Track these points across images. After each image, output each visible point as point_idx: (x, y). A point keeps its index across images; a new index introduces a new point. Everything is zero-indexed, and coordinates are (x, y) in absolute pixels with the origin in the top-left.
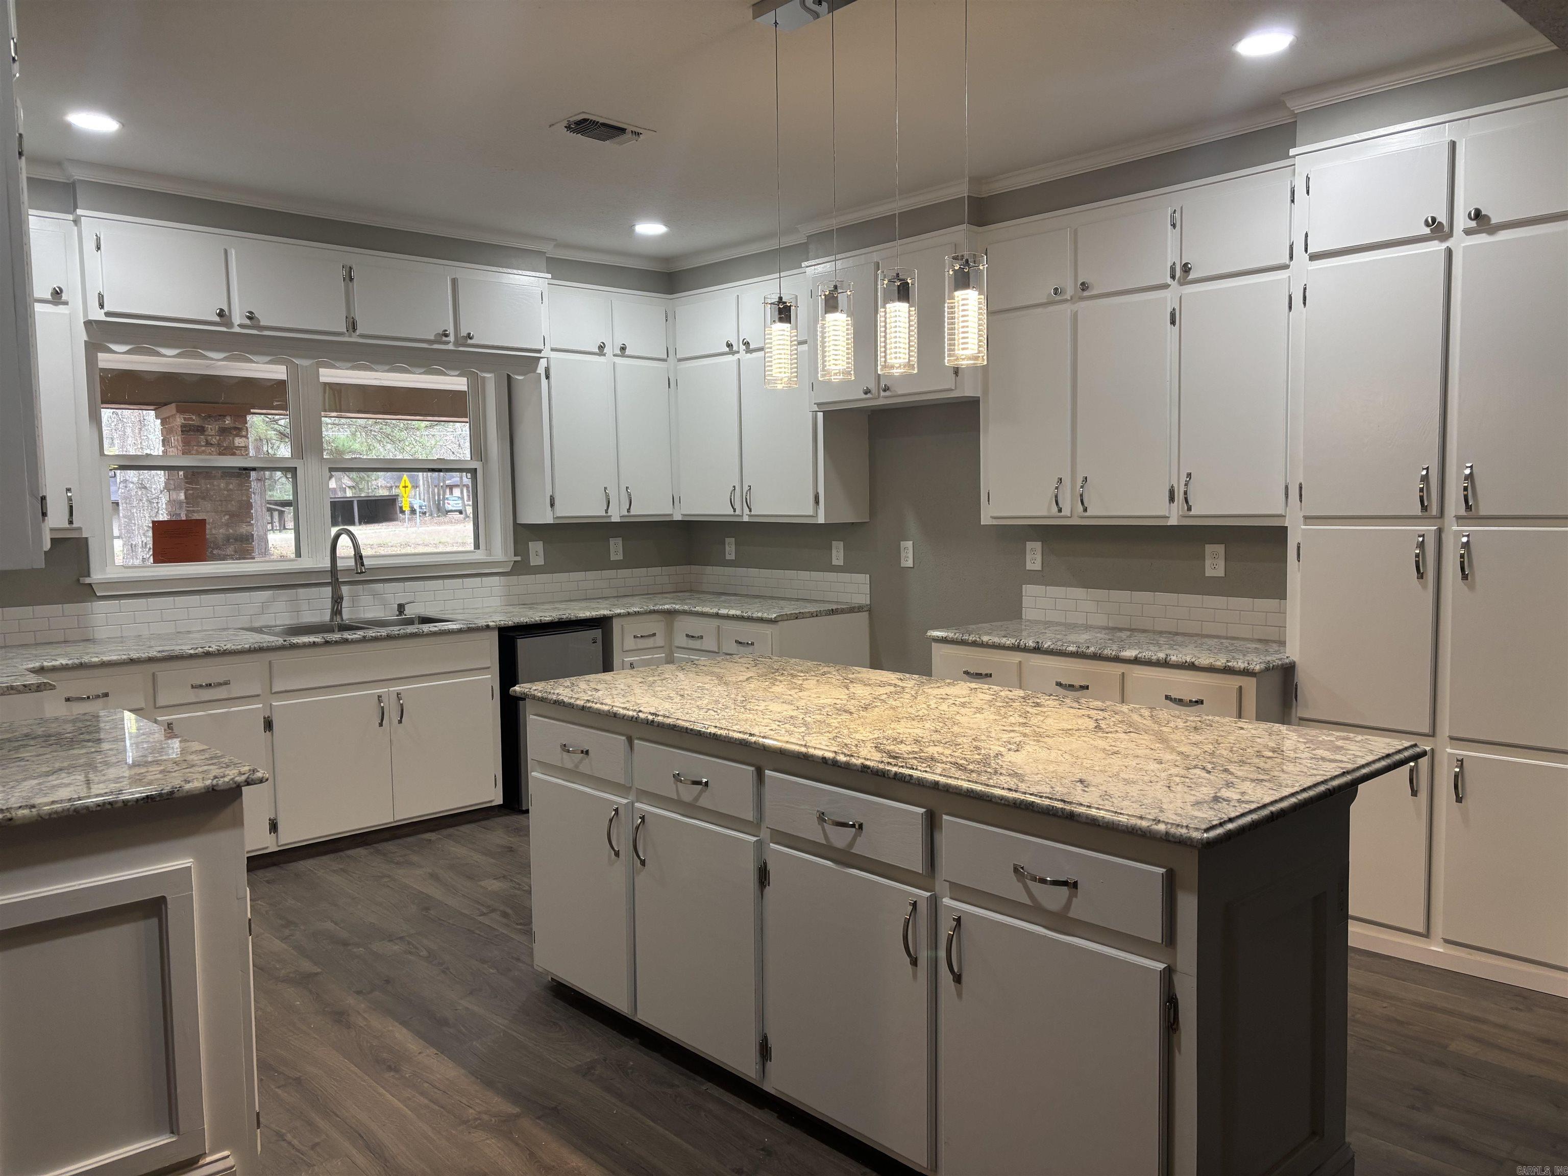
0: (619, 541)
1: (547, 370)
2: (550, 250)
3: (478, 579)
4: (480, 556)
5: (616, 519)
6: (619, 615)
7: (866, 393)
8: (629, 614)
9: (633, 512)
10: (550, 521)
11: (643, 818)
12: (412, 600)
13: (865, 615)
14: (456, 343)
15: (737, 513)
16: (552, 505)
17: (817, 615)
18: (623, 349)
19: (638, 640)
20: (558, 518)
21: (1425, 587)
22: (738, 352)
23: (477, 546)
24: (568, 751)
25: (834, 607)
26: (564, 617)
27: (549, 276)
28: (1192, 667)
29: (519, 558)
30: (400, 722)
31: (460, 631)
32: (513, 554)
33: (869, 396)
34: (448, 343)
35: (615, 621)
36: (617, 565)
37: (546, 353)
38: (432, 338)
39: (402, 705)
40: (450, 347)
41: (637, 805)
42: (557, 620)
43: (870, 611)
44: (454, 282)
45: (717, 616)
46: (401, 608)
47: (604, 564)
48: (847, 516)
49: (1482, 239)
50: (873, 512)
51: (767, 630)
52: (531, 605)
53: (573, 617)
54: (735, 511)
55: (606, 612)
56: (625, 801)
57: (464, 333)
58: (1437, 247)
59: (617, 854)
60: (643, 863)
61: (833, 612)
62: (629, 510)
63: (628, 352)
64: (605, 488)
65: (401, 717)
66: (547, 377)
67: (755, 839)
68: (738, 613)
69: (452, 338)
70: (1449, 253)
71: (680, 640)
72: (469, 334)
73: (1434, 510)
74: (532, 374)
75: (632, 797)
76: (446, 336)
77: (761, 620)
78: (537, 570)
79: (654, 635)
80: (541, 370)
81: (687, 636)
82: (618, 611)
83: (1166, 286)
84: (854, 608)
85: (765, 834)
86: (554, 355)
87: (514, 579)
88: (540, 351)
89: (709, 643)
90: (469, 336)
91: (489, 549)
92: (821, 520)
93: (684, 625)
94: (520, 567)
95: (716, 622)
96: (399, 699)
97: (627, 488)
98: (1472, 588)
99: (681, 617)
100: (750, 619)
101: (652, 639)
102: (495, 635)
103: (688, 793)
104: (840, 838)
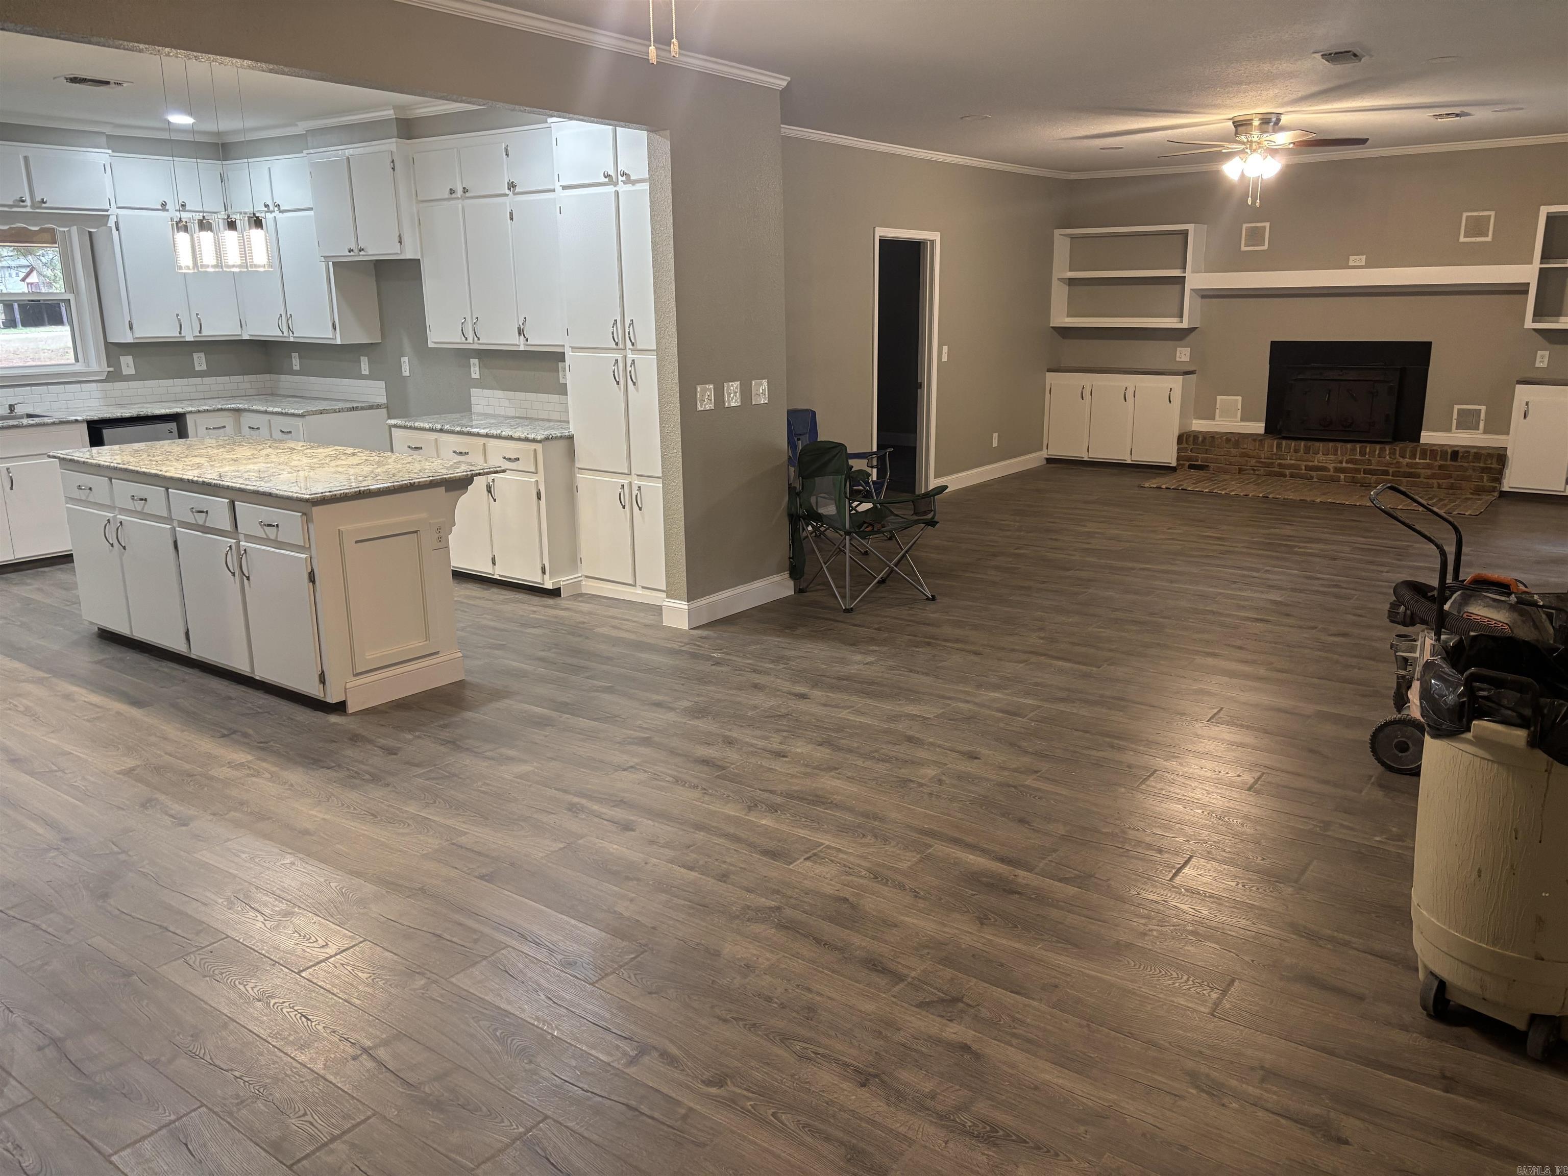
0: (202, 355)
1: (117, 223)
2: (108, 130)
3: (78, 385)
4: (79, 367)
5: (189, 338)
6: (191, 412)
7: (350, 252)
8: (199, 411)
9: (204, 333)
10: (130, 340)
11: (121, 523)
12: (22, 401)
13: (385, 410)
14: (33, 206)
15: (285, 335)
16: (131, 328)
17: (340, 411)
18: (184, 205)
19: (210, 431)
20: (137, 338)
21: (620, 389)
22: (274, 211)
23: (77, 360)
24: (81, 489)
25: (355, 405)
26: (142, 413)
27: (110, 151)
28: (511, 438)
29: (111, 369)
30: (11, 488)
31: (54, 424)
32: (106, 365)
33: (352, 253)
34: (25, 206)
35: (188, 416)
36: (201, 374)
37: (113, 211)
38: (11, 203)
39: (11, 478)
40: (29, 209)
41: (118, 516)
42: (135, 416)
43: (387, 407)
44: (26, 159)
45: (266, 412)
46: (12, 408)
47: (190, 373)
48: (360, 337)
49: (629, 187)
50: (383, 336)
51: (299, 422)
52: (121, 405)
53: (150, 414)
54: (283, 333)
55: (179, 410)
56: (112, 515)
57: (38, 199)
58: (611, 189)
59: (112, 545)
60: (124, 548)
61: (353, 409)
62: (200, 332)
63: (188, 208)
64: (178, 315)
65: (12, 485)
66: (118, 229)
67: (169, 526)
68: (279, 410)
69: (28, 203)
70: (617, 193)
71: (246, 431)
72: (43, 199)
73: (621, 346)
74: (104, 227)
75: (117, 512)
76: (23, 201)
77: (293, 415)
78: (128, 378)
79: (224, 427)
80: (111, 223)
81: (250, 427)
82: (190, 409)
83: (507, 195)
84: (373, 406)
85: (175, 524)
86: (120, 212)
87: (109, 385)
88: (107, 210)
89: (264, 431)
90: (43, 202)
91: (87, 363)
92: (339, 342)
93: (248, 420)
94: (115, 376)
95: (267, 417)
96: (9, 473)
97: (197, 314)
98: (637, 390)
99: (245, 414)
100: (286, 414)
101: (222, 430)
102: (85, 426)
103: (139, 505)
104: (200, 519)
